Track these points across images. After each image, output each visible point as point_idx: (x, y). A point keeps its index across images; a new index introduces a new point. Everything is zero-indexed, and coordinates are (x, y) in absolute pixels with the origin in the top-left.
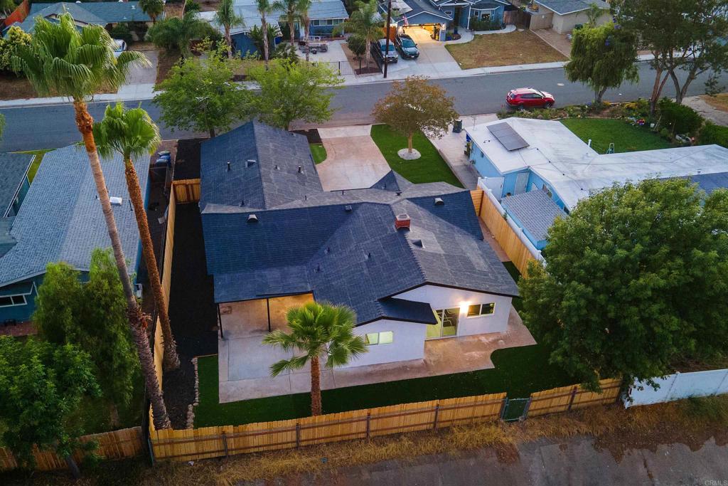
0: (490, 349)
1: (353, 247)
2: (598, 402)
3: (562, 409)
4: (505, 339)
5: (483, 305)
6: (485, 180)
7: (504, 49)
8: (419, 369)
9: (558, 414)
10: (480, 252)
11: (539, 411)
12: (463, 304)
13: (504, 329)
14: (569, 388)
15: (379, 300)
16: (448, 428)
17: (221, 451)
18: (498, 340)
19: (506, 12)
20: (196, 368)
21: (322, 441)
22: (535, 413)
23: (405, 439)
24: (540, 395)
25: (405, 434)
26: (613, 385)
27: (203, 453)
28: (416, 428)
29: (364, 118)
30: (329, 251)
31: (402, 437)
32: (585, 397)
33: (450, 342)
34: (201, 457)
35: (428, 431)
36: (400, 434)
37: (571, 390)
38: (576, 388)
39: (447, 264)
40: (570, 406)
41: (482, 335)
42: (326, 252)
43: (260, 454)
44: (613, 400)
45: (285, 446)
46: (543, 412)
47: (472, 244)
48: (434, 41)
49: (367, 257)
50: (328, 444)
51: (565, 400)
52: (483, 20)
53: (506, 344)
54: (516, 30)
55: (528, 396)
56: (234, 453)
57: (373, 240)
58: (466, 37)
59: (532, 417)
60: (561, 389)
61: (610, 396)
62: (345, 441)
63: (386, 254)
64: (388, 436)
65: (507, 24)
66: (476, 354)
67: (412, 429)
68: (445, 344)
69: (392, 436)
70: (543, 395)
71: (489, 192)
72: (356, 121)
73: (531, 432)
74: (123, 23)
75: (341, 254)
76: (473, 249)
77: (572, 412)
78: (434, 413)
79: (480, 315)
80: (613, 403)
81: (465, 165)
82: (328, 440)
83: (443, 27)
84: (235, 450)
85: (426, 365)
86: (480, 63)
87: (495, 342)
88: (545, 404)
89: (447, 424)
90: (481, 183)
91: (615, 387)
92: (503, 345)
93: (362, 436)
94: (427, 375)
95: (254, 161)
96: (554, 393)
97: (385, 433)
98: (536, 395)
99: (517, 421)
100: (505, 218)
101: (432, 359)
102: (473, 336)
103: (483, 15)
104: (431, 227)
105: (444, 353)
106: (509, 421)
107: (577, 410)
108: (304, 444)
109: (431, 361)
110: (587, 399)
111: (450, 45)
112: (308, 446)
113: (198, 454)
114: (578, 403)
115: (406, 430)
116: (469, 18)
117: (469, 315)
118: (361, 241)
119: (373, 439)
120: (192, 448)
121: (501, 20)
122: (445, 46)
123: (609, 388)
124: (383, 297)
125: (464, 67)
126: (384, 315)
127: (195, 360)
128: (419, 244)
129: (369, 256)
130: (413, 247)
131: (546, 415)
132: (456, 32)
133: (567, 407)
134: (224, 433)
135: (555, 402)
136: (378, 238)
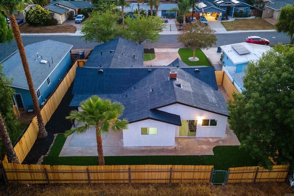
0: (213, 145)
1: (146, 87)
2: (273, 180)
3: (250, 181)
4: (223, 141)
5: (211, 120)
6: (226, 67)
7: (248, 24)
8: (171, 151)
9: (247, 184)
10: (214, 94)
11: (235, 181)
12: (200, 118)
13: (223, 135)
14: (254, 168)
15: (150, 110)
16: (178, 184)
17: (45, 180)
18: (219, 141)
19: (251, 10)
20: (55, 138)
21: (103, 182)
22: (232, 181)
23: (151, 187)
24: (234, 170)
25: (152, 184)
26: (283, 170)
27: (35, 180)
28: (159, 181)
29: (177, 46)
30: (134, 88)
31: (150, 185)
32: (264, 175)
33: (192, 139)
34: (34, 182)
35: (166, 184)
36: (149, 184)
37: (255, 169)
38: (258, 168)
39: (192, 96)
40: (255, 181)
41: (210, 138)
42: (133, 88)
43: (67, 185)
44: (283, 180)
45: (82, 182)
46: (237, 181)
47: (211, 91)
48: (216, 20)
49: (151, 91)
50: (106, 184)
51: (251, 176)
52: (240, 13)
53: (223, 144)
54: (255, 18)
55: (227, 170)
56: (53, 182)
57: (157, 83)
58: (231, 19)
59: (230, 184)
60: (249, 168)
61: (281, 177)
62: (117, 183)
63: (161, 89)
64: (142, 184)
65: (252, 16)
66: (204, 147)
67: (156, 181)
68: (189, 140)
69: (144, 184)
70: (237, 170)
71: (227, 72)
72: (173, 47)
73: (228, 193)
74: (85, 9)
75: (140, 89)
76: (210, 93)
77: (256, 184)
78: (169, 173)
79: (209, 126)
80: (283, 182)
81: (220, 64)
82: (107, 182)
83: (221, 14)
84: (53, 180)
85: (175, 150)
86: (236, 29)
87: (217, 142)
88: (239, 176)
89: (178, 181)
90: (224, 69)
91: (284, 171)
92: (221, 144)
93: (127, 182)
94: (175, 154)
95: (113, 51)
96: (244, 170)
97: (140, 182)
98: (232, 169)
99: (221, 185)
100: (233, 83)
101: (180, 147)
102: (205, 138)
103: (240, 11)
104: (189, 81)
105: (187, 145)
106: (216, 185)
107: (259, 183)
108: (93, 182)
109: (178, 148)
110: (266, 177)
111: (223, 22)
112: (95, 184)
113: (32, 180)
114: (260, 179)
115: (153, 181)
116: (233, 11)
117: (203, 125)
118: (151, 84)
119: (133, 185)
120: (28, 176)
121: (248, 13)
122: (221, 22)
123: (281, 171)
124: (153, 108)
125: (228, 30)
126: (150, 117)
127: (56, 135)
128: (179, 86)
129: (153, 90)
130: (175, 86)
131: (239, 184)
132: (227, 18)
133: (253, 181)
134: (45, 169)
135: (245, 176)
136: (160, 82)
